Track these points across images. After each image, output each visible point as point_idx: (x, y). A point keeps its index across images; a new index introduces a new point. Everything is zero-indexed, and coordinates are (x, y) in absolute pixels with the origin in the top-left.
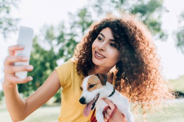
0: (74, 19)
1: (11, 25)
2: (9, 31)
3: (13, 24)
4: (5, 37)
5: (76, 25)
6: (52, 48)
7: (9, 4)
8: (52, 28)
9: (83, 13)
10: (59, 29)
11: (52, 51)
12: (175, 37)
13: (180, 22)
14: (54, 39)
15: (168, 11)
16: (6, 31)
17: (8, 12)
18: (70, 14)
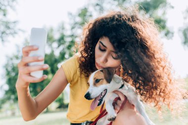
0: (74, 20)
1: (8, 28)
2: (7, 34)
3: (10, 27)
4: (3, 40)
5: (77, 26)
6: (53, 52)
7: (5, 6)
8: (52, 30)
9: (84, 13)
10: (59, 30)
11: (52, 54)
12: (181, 34)
13: (185, 18)
14: (54, 41)
15: (173, 7)
16: (4, 35)
17: (5, 15)
18: (70, 14)
